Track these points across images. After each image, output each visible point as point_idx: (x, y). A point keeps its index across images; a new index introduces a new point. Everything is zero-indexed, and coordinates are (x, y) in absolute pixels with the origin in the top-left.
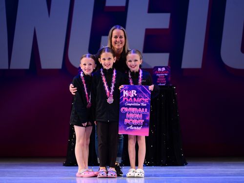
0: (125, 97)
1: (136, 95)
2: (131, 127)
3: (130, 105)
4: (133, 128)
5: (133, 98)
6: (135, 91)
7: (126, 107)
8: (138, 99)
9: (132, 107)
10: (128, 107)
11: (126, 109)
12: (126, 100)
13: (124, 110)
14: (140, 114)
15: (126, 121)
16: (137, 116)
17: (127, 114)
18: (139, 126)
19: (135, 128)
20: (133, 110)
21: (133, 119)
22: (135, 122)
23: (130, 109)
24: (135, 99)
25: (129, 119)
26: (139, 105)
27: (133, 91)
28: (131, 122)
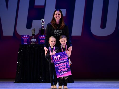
0: (56, 59)
1: (60, 57)
2: (62, 73)
3: (59, 62)
4: (63, 73)
5: (59, 59)
6: (60, 56)
7: (57, 64)
8: (62, 59)
9: (60, 63)
10: (58, 64)
11: (58, 65)
12: (56, 61)
13: (57, 66)
14: (65, 65)
15: (59, 71)
16: (64, 67)
17: (59, 67)
18: (66, 71)
19: (64, 73)
20: (61, 64)
21: (62, 69)
22: (63, 70)
23: (59, 64)
24: (60, 59)
25: (60, 69)
26: (63, 61)
27: (58, 56)
28: (62, 70)
